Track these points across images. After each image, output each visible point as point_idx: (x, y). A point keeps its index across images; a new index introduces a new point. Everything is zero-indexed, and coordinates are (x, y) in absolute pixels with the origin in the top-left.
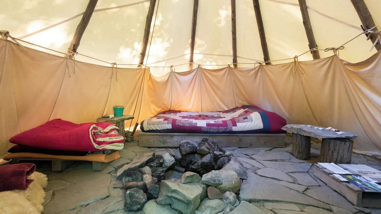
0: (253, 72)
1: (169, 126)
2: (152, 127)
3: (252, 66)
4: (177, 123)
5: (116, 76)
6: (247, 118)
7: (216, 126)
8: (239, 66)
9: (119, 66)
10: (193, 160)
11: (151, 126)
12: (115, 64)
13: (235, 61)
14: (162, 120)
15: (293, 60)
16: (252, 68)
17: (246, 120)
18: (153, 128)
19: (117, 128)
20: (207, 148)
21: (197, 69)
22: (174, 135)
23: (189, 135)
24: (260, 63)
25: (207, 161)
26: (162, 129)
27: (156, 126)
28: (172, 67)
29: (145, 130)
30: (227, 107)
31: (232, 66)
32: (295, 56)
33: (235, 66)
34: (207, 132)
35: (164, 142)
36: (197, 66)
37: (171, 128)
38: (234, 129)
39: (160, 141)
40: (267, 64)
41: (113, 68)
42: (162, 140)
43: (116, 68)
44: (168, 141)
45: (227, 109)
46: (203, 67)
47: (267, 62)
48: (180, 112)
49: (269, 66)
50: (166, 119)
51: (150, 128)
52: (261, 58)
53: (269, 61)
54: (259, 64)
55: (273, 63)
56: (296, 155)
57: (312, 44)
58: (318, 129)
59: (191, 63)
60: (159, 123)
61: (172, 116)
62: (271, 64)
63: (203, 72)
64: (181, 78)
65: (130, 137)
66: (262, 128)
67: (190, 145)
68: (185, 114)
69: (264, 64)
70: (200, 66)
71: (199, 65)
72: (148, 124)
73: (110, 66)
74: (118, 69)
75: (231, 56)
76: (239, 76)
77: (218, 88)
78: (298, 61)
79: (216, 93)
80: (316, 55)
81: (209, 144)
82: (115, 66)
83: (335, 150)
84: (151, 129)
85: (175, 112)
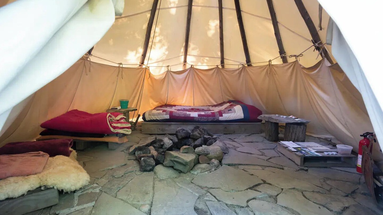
0: (238, 72)
1: (167, 117)
2: (153, 117)
3: (237, 67)
4: (174, 114)
5: (122, 75)
6: (231, 110)
7: (206, 117)
8: (226, 67)
9: (124, 66)
10: (187, 143)
11: (152, 116)
12: (121, 64)
13: (222, 62)
14: (161, 112)
15: (268, 63)
16: (236, 69)
17: (230, 111)
18: (154, 118)
19: (125, 117)
20: (199, 134)
21: (189, 70)
22: (171, 124)
23: (183, 124)
24: (243, 65)
25: (198, 144)
26: (161, 119)
27: (156, 117)
28: (168, 66)
29: (147, 120)
30: (216, 102)
31: (220, 67)
32: (269, 60)
33: (223, 66)
34: (198, 122)
35: (162, 130)
36: (190, 66)
37: (169, 118)
38: (221, 118)
39: (160, 129)
40: (248, 65)
41: (119, 67)
42: (160, 128)
43: (122, 67)
44: (166, 129)
45: (215, 104)
46: (195, 67)
47: (248, 64)
48: (175, 106)
49: (251, 68)
50: (164, 111)
51: (151, 118)
52: (244, 60)
53: (250, 63)
54: (242, 66)
55: (254, 65)
56: (268, 138)
57: (282, 51)
58: (283, 117)
59: (185, 63)
60: (159, 114)
61: (168, 109)
62: (251, 66)
63: (195, 71)
64: (176, 76)
65: (134, 127)
66: (243, 118)
67: (185, 131)
68: (179, 108)
69: (246, 65)
70: (193, 66)
71: (192, 65)
72: (149, 115)
73: (117, 65)
74: (123, 69)
75: (219, 58)
76: (225, 74)
77: (208, 85)
78: (272, 64)
79: (206, 90)
80: (284, 60)
81: (200, 131)
82: (121, 66)
83: (293, 132)
84: (152, 119)
85: (171, 106)
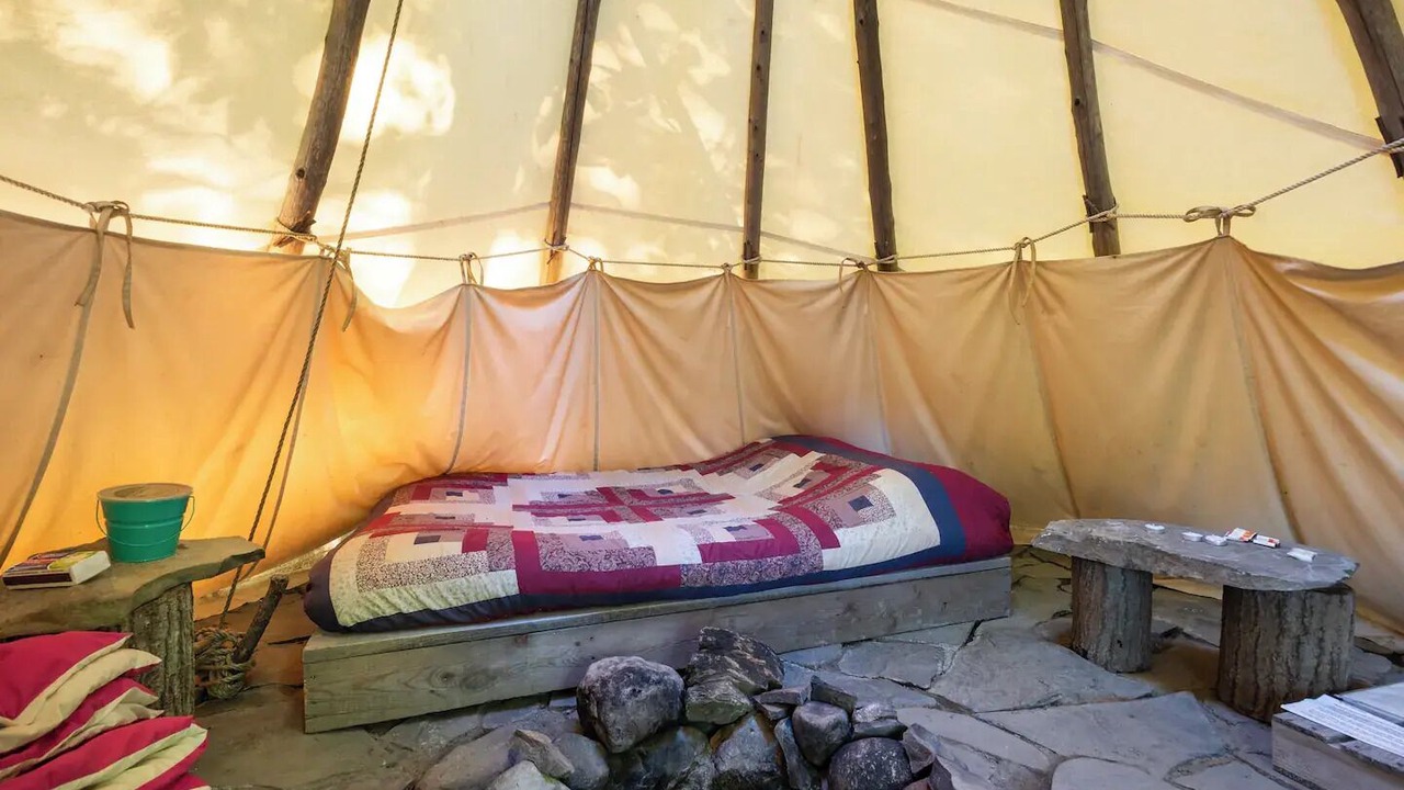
0: (835, 295)
1: (504, 583)
2: (395, 600)
3: (831, 275)
5: (126, 294)
6: (861, 503)
7: (749, 558)
8: (766, 272)
9: (141, 230)
10: (669, 769)
11: (388, 592)
12: (117, 209)
13: (751, 250)
14: (451, 547)
15: (1010, 256)
16: (826, 284)
17: (865, 512)
18: (403, 601)
20: (741, 687)
21: (582, 281)
22: (535, 629)
23: (612, 620)
24: (860, 265)
25: (750, 766)
26: (455, 604)
27: (419, 591)
28: (468, 258)
29: (345, 619)
31: (738, 271)
32: (1019, 240)
33: (751, 270)
34: (706, 591)
35: (468, 682)
36: (584, 266)
37: (514, 590)
38: (831, 559)
39: (448, 676)
40: (885, 268)
41: (98, 234)
42: (451, 669)
43: (128, 239)
44: (497, 663)
46: (609, 270)
47: (886, 261)
48: (501, 478)
49: (889, 280)
51: (378, 601)
53: (892, 257)
54: (857, 269)
55: (905, 266)
56: (1104, 653)
57: (1098, 197)
58: (1202, 540)
59: (555, 249)
60: (441, 567)
61: (469, 507)
62: (897, 269)
63: (611, 290)
64: (512, 316)
65: (233, 672)
66: (938, 543)
67: (653, 689)
68: (533, 491)
69: (873, 268)
70: (598, 266)
71: (593, 264)
72: (367, 581)
73: (82, 219)
74: (135, 247)
75: (735, 229)
76: (763, 309)
77: (674, 362)
78: (1038, 260)
79: (663, 386)
81: (745, 665)
82: (117, 225)
83: (1306, 632)
84: (389, 612)
85: (485, 479)
